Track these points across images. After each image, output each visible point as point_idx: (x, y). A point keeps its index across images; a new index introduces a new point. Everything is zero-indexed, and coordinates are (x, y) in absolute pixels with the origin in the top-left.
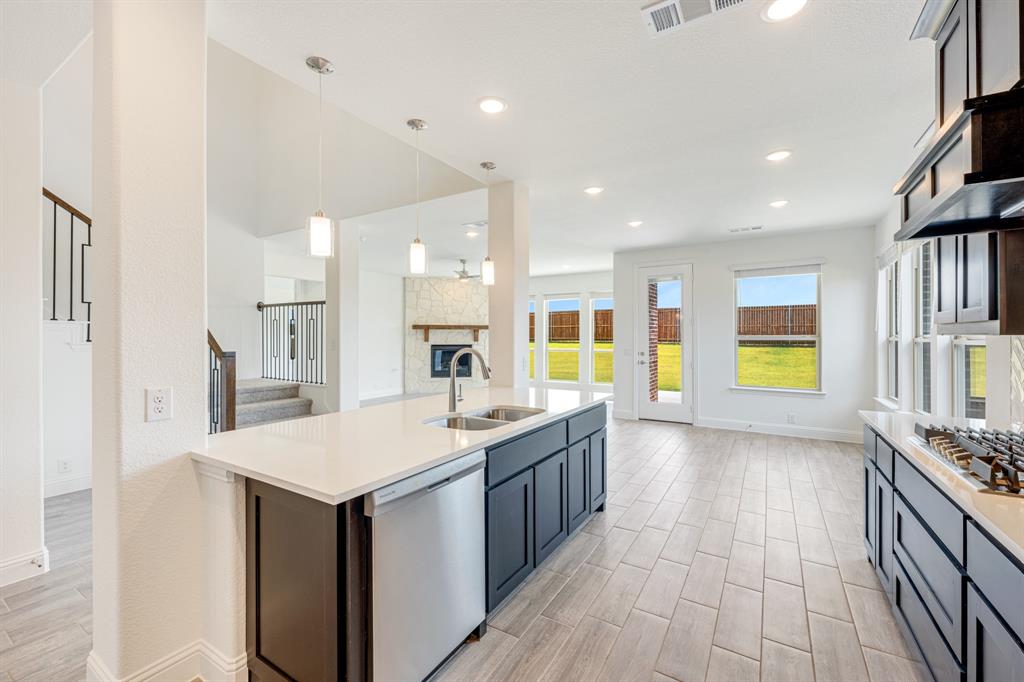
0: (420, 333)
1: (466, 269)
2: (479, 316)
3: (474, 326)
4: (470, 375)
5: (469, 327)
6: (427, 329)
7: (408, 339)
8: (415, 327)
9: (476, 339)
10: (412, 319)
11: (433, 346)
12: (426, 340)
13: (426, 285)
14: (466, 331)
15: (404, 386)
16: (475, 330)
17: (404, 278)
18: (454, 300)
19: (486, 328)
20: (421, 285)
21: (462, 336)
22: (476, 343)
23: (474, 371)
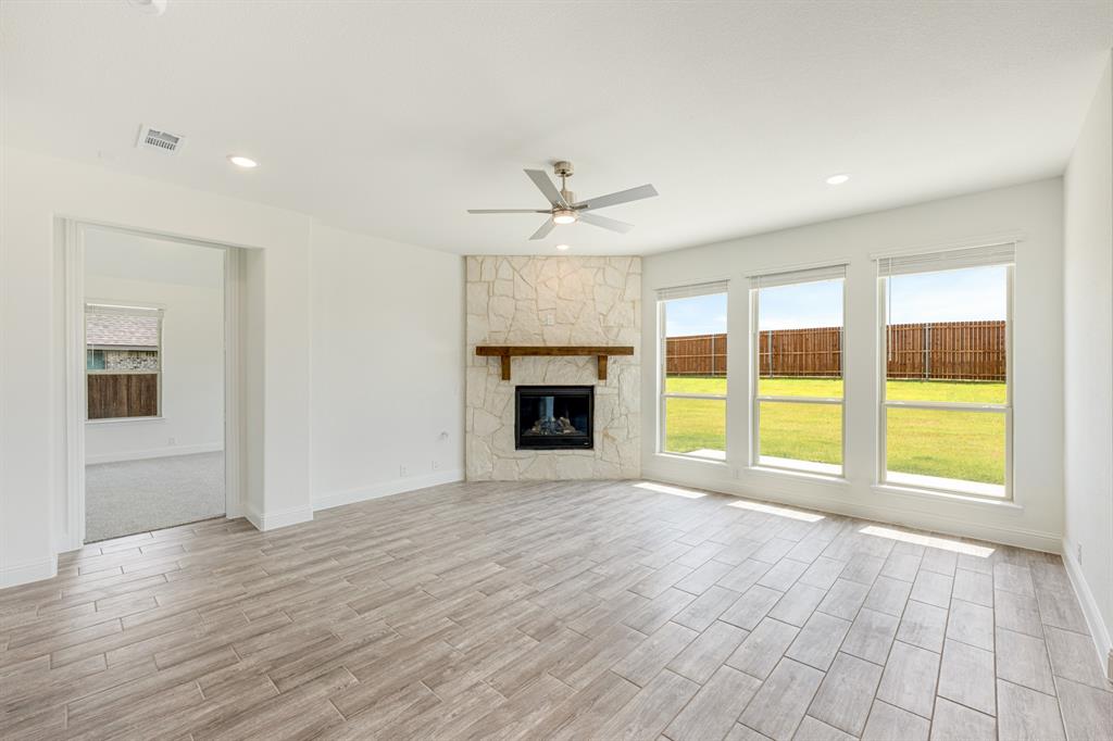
0: (494, 364)
1: (568, 188)
2: (608, 329)
3: (599, 349)
4: (590, 446)
5: (588, 351)
6: (504, 355)
7: (471, 374)
8: (482, 351)
9: (602, 375)
10: (480, 337)
11: (518, 388)
12: (506, 375)
13: (505, 272)
14: (582, 360)
15: (465, 466)
16: (601, 356)
17: (465, 258)
18: (560, 298)
19: (628, 351)
20: (497, 271)
21: (575, 368)
22: (602, 382)
23: (597, 437)
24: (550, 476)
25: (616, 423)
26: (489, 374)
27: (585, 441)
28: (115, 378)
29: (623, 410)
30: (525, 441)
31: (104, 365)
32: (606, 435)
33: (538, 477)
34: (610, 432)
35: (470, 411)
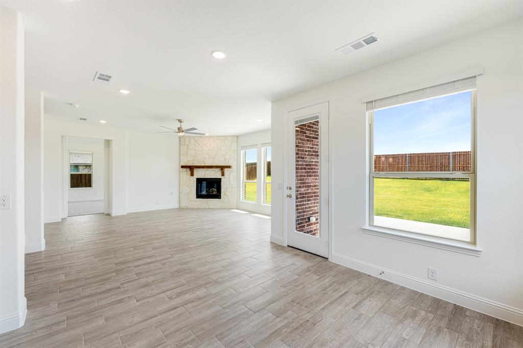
0: (188, 171)
2: (225, 160)
3: (221, 166)
4: (220, 198)
5: (219, 167)
6: (191, 169)
8: (183, 167)
9: (223, 175)
11: (197, 179)
12: (192, 175)
14: (218, 169)
15: (180, 203)
16: (222, 168)
18: (210, 150)
19: (229, 167)
20: (190, 141)
21: (214, 172)
22: (223, 177)
23: (222, 195)
24: (206, 207)
25: (228, 191)
26: (187, 174)
27: (218, 196)
28: (81, 175)
29: (230, 186)
30: (199, 196)
31: (78, 170)
32: (225, 194)
33: (202, 207)
34: (226, 193)
35: (181, 186)
